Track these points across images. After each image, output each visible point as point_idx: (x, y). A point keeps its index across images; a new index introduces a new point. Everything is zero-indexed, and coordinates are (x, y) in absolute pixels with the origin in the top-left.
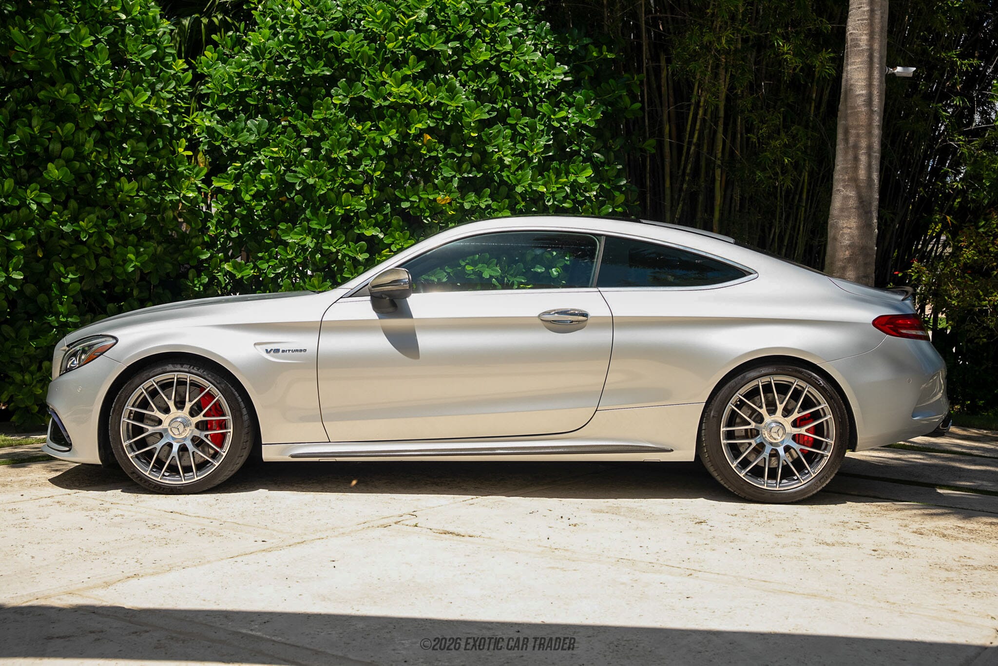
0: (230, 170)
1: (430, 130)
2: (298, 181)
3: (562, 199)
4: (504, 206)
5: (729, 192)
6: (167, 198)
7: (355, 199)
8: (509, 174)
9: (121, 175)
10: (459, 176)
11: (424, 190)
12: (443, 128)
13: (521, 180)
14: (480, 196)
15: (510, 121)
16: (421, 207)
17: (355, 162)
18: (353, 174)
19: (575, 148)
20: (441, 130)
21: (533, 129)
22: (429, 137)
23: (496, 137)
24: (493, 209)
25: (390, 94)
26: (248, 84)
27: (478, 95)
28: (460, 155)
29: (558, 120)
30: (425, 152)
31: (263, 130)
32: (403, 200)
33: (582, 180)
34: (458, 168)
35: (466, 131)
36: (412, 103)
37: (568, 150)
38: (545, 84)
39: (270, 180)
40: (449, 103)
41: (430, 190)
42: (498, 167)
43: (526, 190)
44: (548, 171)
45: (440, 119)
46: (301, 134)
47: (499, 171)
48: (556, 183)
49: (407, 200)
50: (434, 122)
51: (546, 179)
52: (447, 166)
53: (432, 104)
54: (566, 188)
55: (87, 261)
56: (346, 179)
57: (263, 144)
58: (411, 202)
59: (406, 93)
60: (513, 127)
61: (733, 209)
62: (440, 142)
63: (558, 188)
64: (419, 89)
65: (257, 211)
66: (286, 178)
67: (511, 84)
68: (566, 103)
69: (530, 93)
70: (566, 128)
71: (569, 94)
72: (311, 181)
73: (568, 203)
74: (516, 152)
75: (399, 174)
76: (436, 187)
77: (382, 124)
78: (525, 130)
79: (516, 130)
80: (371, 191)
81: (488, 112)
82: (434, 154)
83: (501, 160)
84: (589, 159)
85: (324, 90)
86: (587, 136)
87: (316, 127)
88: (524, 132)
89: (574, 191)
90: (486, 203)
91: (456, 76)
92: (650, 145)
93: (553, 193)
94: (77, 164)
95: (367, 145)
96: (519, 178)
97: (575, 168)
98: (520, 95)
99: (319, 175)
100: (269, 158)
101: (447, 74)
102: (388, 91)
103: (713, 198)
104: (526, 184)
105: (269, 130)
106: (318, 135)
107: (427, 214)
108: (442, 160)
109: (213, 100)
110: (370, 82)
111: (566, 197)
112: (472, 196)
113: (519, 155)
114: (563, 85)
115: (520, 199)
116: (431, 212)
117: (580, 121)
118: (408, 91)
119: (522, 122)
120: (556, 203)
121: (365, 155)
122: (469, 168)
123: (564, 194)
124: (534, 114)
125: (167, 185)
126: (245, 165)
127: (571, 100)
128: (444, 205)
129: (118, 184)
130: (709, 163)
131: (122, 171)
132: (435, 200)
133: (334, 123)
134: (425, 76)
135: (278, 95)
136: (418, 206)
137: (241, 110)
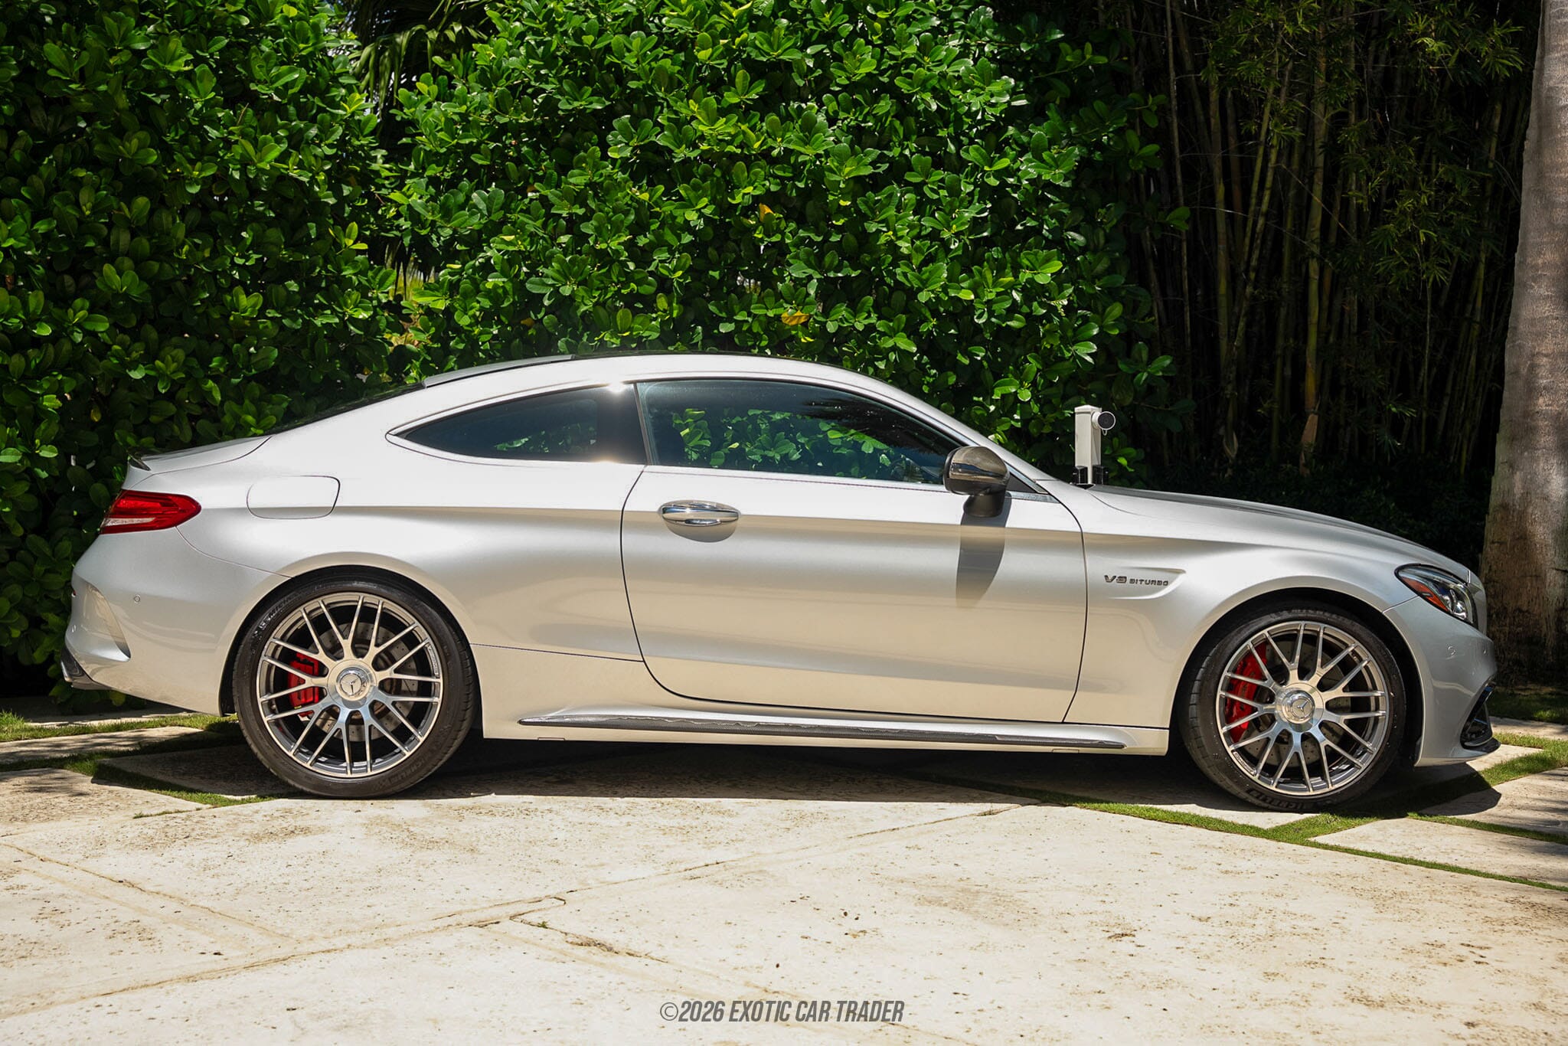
0: (444, 275)
1: (769, 198)
2: (548, 291)
3: (1004, 312)
4: (899, 326)
5: (1337, 303)
6: (319, 322)
7: (640, 318)
8: (907, 270)
9: (234, 283)
10: (819, 276)
11: (761, 300)
12: (794, 194)
13: (927, 280)
14: (855, 311)
15: (913, 178)
16: (755, 331)
17: (642, 257)
18: (637, 277)
19: (1031, 223)
20: (790, 198)
21: (954, 191)
22: (768, 210)
23: (884, 206)
24: (879, 332)
25: (702, 138)
26: (475, 131)
27: (858, 135)
28: (820, 239)
29: (998, 174)
30: (760, 236)
31: (495, 207)
32: (721, 320)
33: (1044, 278)
34: (817, 262)
35: (831, 198)
36: (739, 151)
37: (1019, 227)
38: (977, 112)
39: (500, 291)
40: (802, 150)
41: (770, 301)
42: (890, 258)
43: (937, 298)
44: (981, 265)
45: (789, 179)
46: (553, 211)
47: (890, 264)
48: (995, 284)
49: (730, 320)
50: (777, 184)
51: (977, 278)
52: (799, 259)
53: (775, 153)
54: (1014, 293)
55: (176, 428)
56: (625, 285)
57: (494, 229)
58: (736, 322)
59: (729, 134)
60: (918, 188)
61: (1345, 331)
62: (787, 218)
63: (998, 294)
64: (753, 128)
65: (483, 343)
66: (528, 285)
67: (918, 114)
68: (1016, 143)
69: (951, 130)
70: (1016, 188)
71: (1023, 129)
72: (566, 291)
73: (1018, 320)
74: (924, 233)
75: (716, 274)
76: (779, 296)
77: (685, 190)
78: (938, 194)
79: (923, 195)
80: (670, 304)
81: (871, 164)
82: (776, 238)
83: (892, 247)
84: (1058, 243)
85: (595, 137)
86: (1055, 202)
87: (579, 199)
88: (936, 197)
89: (1028, 299)
90: (866, 322)
91: (821, 104)
92: (1179, 218)
93: (989, 303)
94: (155, 266)
95: (661, 227)
96: (924, 277)
97: (1031, 257)
98: (932, 133)
99: (580, 279)
100: (503, 255)
101: (806, 101)
102: (699, 134)
103: (1305, 313)
104: (937, 287)
105: (506, 207)
106: (581, 211)
107: (764, 343)
108: (793, 249)
109: (417, 162)
110: (669, 119)
111: (1014, 308)
112: (842, 311)
113: (928, 236)
114: (1012, 115)
115: (928, 314)
116: (770, 340)
117: (1040, 176)
118: (732, 131)
119: (933, 179)
120: (993, 320)
121: (659, 243)
122: (836, 262)
123: (1007, 305)
124: (958, 165)
125: (322, 300)
126: (467, 266)
127: (1025, 139)
128: (795, 327)
129: (229, 298)
130: (1298, 249)
131: (237, 276)
132: (778, 318)
133: (607, 191)
134: (764, 105)
135: (525, 149)
136: (750, 330)
137: (466, 176)
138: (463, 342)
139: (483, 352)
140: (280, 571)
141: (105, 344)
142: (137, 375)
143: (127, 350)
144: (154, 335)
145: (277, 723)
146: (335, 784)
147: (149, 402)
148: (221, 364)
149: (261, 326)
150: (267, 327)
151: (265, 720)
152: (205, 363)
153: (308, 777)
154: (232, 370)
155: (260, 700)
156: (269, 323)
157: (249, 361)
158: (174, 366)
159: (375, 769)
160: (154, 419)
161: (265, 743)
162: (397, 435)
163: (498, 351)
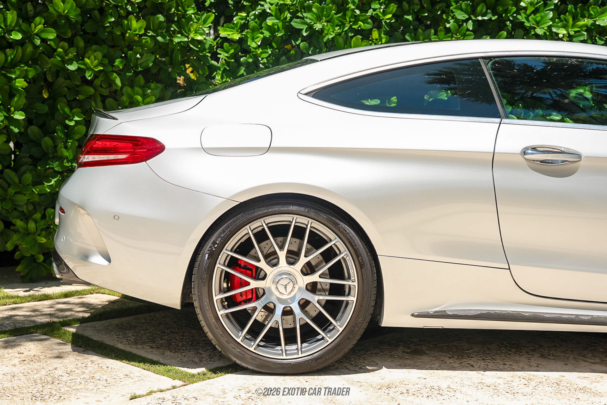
138: (251, 58)
139: (263, 64)
140: (231, 197)
141: (52, 48)
142: (72, 67)
143: (66, 52)
144: (81, 44)
145: (227, 315)
146: (275, 363)
147: (78, 86)
148: (121, 62)
149: (144, 41)
150: (147, 42)
151: (219, 314)
152: (112, 62)
153: (253, 358)
154: (127, 67)
155: (215, 299)
156: (149, 39)
157: (137, 62)
158: (96, 62)
159: (305, 352)
160: (80, 97)
161: (219, 332)
162: (306, 94)
163: (271, 64)
